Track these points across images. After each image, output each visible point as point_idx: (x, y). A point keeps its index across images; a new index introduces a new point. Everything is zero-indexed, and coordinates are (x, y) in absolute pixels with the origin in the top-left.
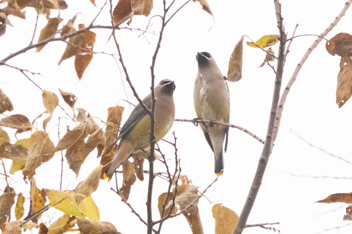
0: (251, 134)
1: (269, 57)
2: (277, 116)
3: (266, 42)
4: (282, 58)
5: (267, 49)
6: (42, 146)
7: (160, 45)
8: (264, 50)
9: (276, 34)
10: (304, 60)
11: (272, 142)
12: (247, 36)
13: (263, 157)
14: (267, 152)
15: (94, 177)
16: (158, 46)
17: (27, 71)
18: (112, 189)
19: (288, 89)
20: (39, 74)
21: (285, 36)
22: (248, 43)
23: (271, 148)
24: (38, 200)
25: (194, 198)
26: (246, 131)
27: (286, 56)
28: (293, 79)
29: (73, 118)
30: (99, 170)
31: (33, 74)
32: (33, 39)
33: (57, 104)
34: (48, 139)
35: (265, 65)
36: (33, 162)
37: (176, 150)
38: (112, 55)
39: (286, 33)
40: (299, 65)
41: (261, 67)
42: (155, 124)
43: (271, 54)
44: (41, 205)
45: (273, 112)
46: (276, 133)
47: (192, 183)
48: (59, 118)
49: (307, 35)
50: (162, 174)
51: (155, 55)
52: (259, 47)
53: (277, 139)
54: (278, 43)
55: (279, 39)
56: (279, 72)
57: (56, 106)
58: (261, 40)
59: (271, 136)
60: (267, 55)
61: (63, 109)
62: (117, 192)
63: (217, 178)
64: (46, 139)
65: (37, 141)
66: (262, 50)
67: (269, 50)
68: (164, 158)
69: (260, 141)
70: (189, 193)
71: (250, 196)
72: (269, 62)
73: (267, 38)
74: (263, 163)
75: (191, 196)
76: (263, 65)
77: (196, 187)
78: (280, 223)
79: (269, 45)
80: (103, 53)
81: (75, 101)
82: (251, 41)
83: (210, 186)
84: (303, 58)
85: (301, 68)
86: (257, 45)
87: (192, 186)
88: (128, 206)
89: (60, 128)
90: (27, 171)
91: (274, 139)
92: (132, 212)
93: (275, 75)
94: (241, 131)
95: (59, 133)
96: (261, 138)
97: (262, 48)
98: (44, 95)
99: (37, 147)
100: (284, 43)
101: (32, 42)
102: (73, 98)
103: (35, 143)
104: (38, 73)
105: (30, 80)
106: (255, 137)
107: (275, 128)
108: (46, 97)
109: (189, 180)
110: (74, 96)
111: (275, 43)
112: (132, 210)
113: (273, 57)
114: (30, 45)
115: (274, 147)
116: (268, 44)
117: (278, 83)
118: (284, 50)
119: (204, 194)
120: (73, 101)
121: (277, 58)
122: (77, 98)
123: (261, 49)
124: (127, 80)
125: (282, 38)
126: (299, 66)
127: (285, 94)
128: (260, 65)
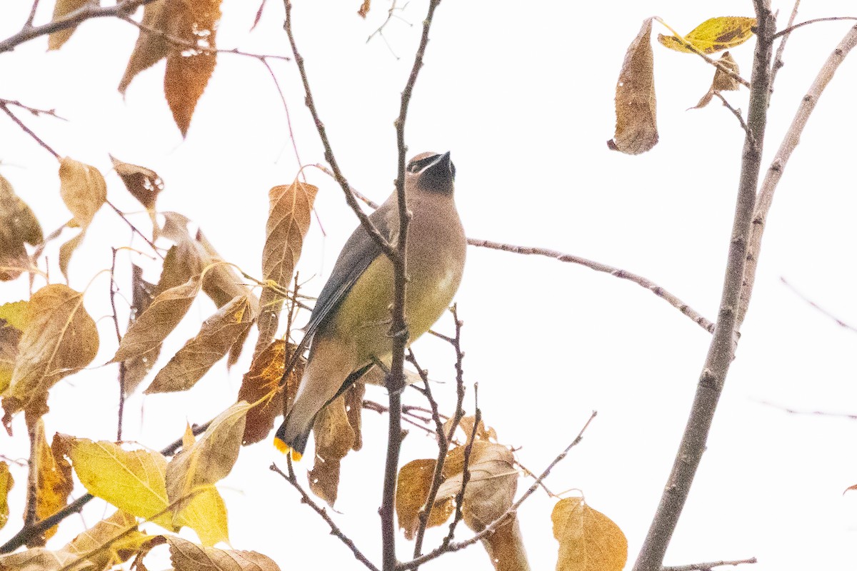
0: (673, 301)
1: (725, 79)
2: (749, 249)
3: (715, 38)
4: (761, 84)
5: (717, 56)
6: (64, 330)
7: (423, 61)
8: (709, 61)
9: (744, 16)
10: (821, 86)
11: (735, 329)
12: (661, 21)
13: (710, 372)
14: (721, 354)
15: (226, 436)
16: (419, 63)
17: (17, 104)
18: (273, 468)
19: (776, 169)
20: (51, 112)
21: (773, 20)
22: (662, 38)
23: (734, 343)
24: (48, 484)
25: (502, 479)
26: (658, 291)
27: (773, 79)
28: (792, 142)
29: (151, 239)
30: (238, 417)
31: (35, 112)
32: (34, 11)
33: (102, 199)
34: (81, 310)
35: (711, 103)
36: (34, 374)
37: (460, 356)
38: (262, 58)
39: (773, 13)
40: (807, 99)
41: (700, 109)
42: (406, 286)
43: (730, 71)
44: (56, 498)
45: (736, 240)
46: (746, 299)
47: (495, 438)
48: (115, 251)
49: (835, 18)
50: (411, 411)
51: (407, 87)
52: (694, 51)
53: (747, 316)
54: (752, 41)
55: (754, 30)
56: (756, 125)
57: (98, 205)
58: (698, 33)
59: (733, 311)
60: (718, 73)
61: (120, 214)
62: (288, 476)
63: (581, 434)
64: (75, 310)
65: (50, 312)
66: (703, 60)
67: (723, 59)
68: (425, 381)
69: (700, 321)
70: (489, 466)
71: (674, 485)
72: (723, 93)
73: (718, 27)
74: (710, 388)
75: (495, 476)
76: (705, 101)
77: (510, 448)
78: (758, 560)
79: (723, 47)
80: (235, 51)
81: (157, 190)
82: (672, 35)
83: (560, 458)
84: (818, 78)
85: (812, 108)
86: (688, 47)
87: (498, 445)
88: (320, 517)
89: (114, 279)
90: (14, 399)
91: (741, 318)
92: (332, 533)
93: (743, 133)
94: (646, 289)
95: (112, 293)
96: (702, 314)
97: (703, 53)
98: (65, 170)
99: (47, 331)
100: (770, 43)
101: (31, 18)
102: (152, 181)
103: (42, 320)
104: (48, 110)
105: (25, 129)
106: (684, 309)
107: (744, 284)
108: (70, 177)
109: (487, 429)
110: (156, 176)
111: (740, 40)
112: (330, 529)
113: (734, 80)
114: (24, 28)
115: (740, 342)
116: (721, 44)
117: (752, 157)
118: (768, 62)
119: (543, 481)
120: (152, 189)
121: (747, 84)
122: (162, 183)
123: (702, 56)
124: (326, 159)
125: (764, 28)
126: (809, 101)
127: (770, 187)
128: (696, 102)
